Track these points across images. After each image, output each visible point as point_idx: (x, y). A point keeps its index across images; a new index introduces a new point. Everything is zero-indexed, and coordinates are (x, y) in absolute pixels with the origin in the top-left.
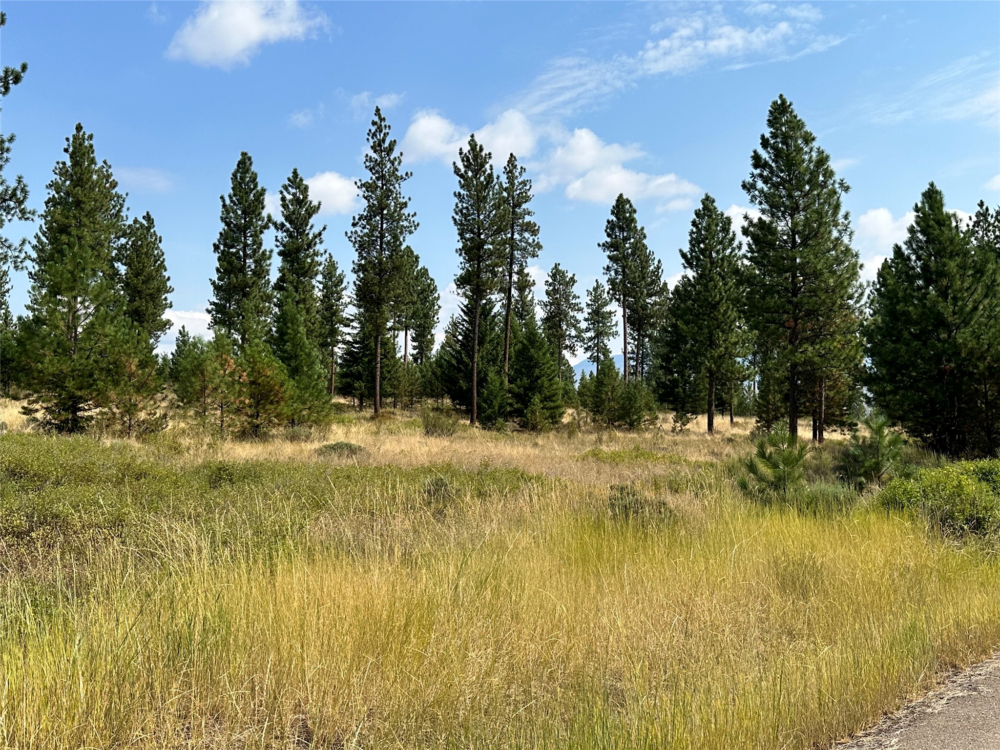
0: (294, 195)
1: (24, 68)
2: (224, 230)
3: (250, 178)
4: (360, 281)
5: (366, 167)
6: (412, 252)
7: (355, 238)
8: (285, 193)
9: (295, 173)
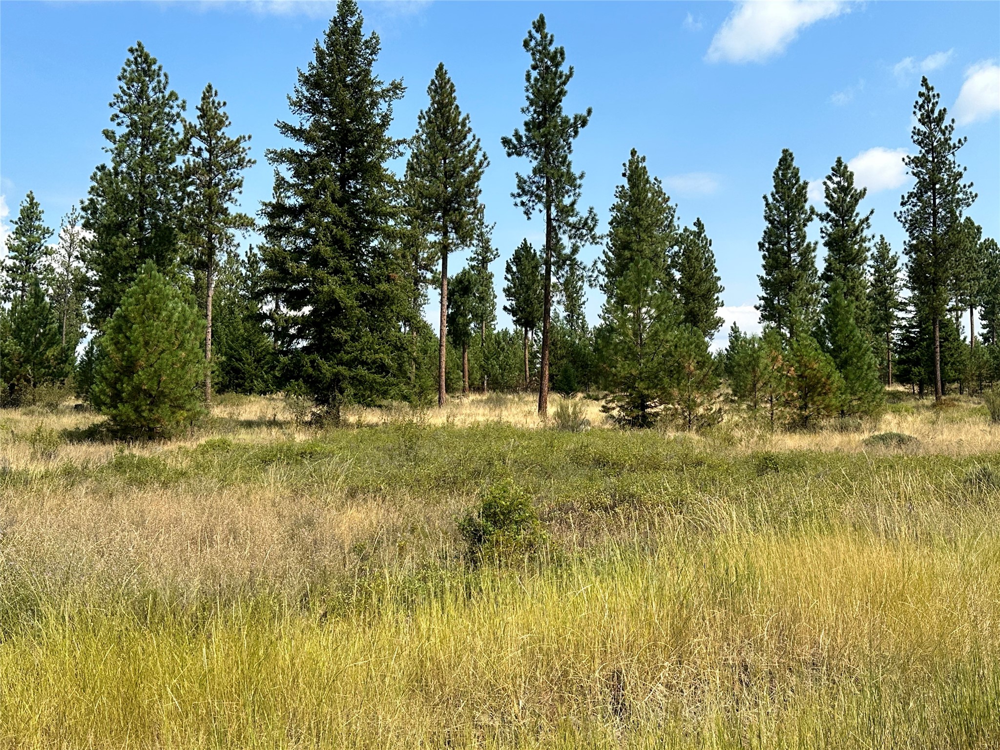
0: (838, 183)
1: (589, 112)
2: (768, 228)
3: (792, 173)
4: (913, 263)
5: (914, 141)
6: (972, 224)
7: (905, 218)
8: (829, 183)
9: (839, 162)
